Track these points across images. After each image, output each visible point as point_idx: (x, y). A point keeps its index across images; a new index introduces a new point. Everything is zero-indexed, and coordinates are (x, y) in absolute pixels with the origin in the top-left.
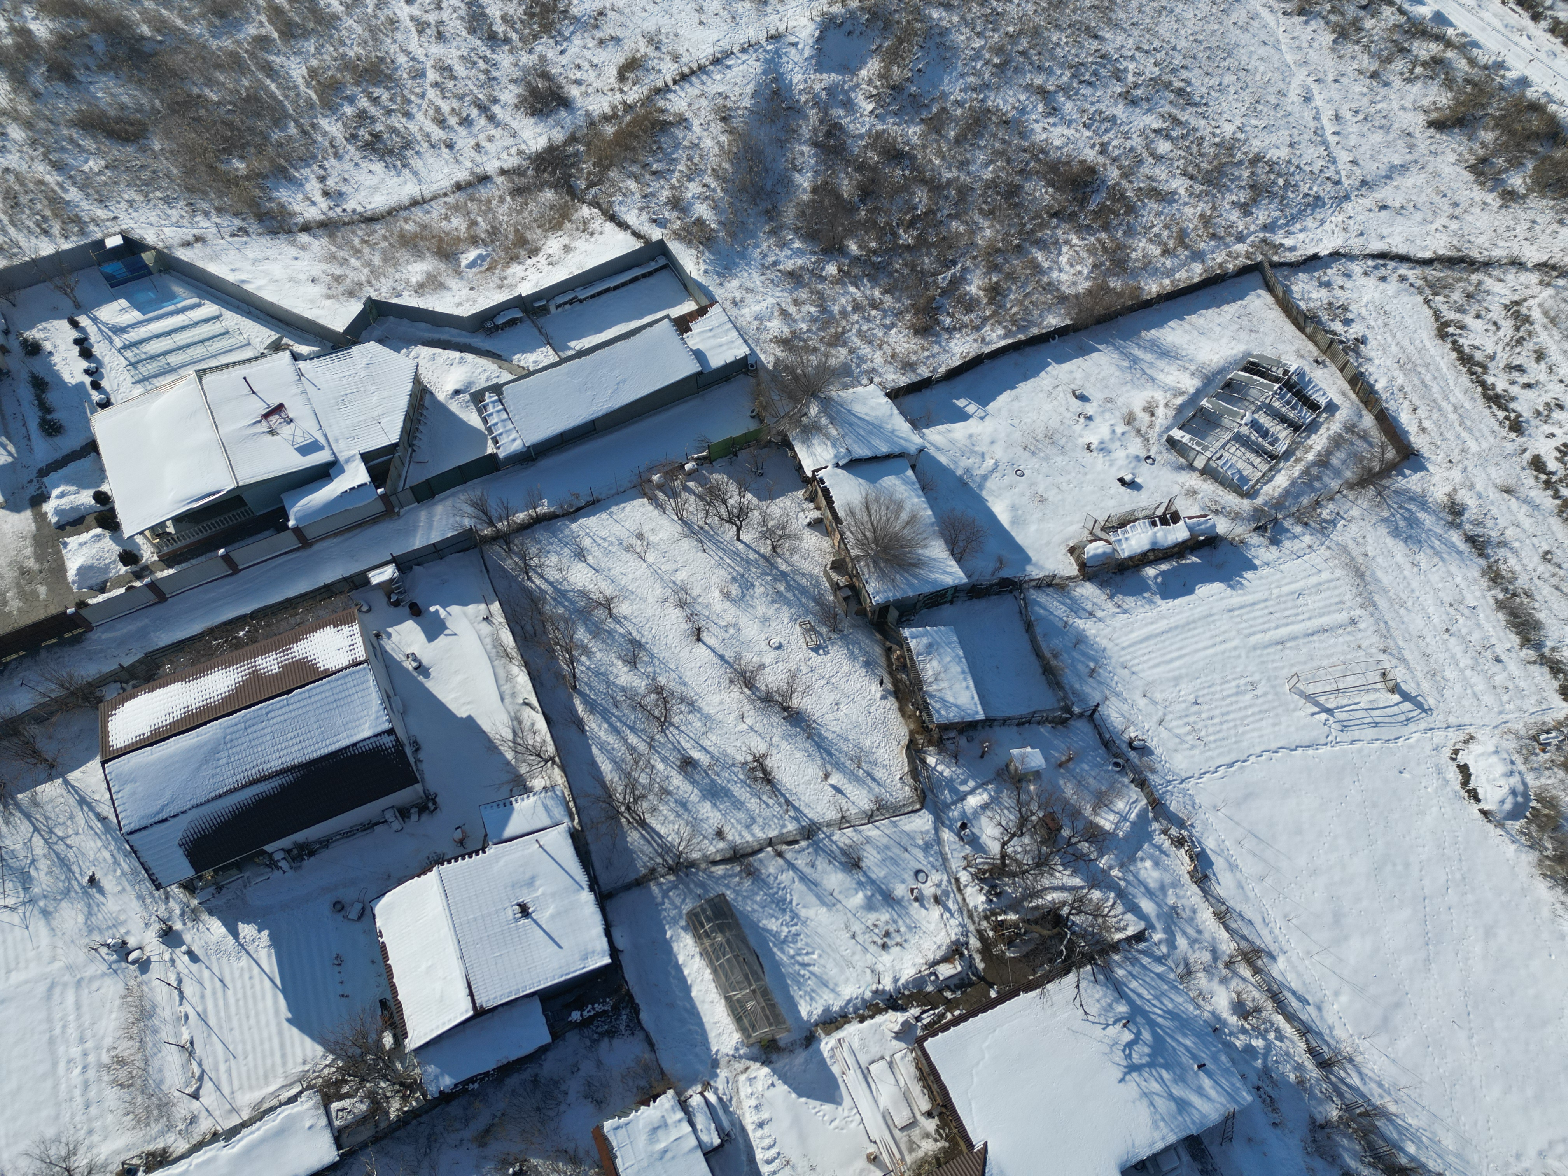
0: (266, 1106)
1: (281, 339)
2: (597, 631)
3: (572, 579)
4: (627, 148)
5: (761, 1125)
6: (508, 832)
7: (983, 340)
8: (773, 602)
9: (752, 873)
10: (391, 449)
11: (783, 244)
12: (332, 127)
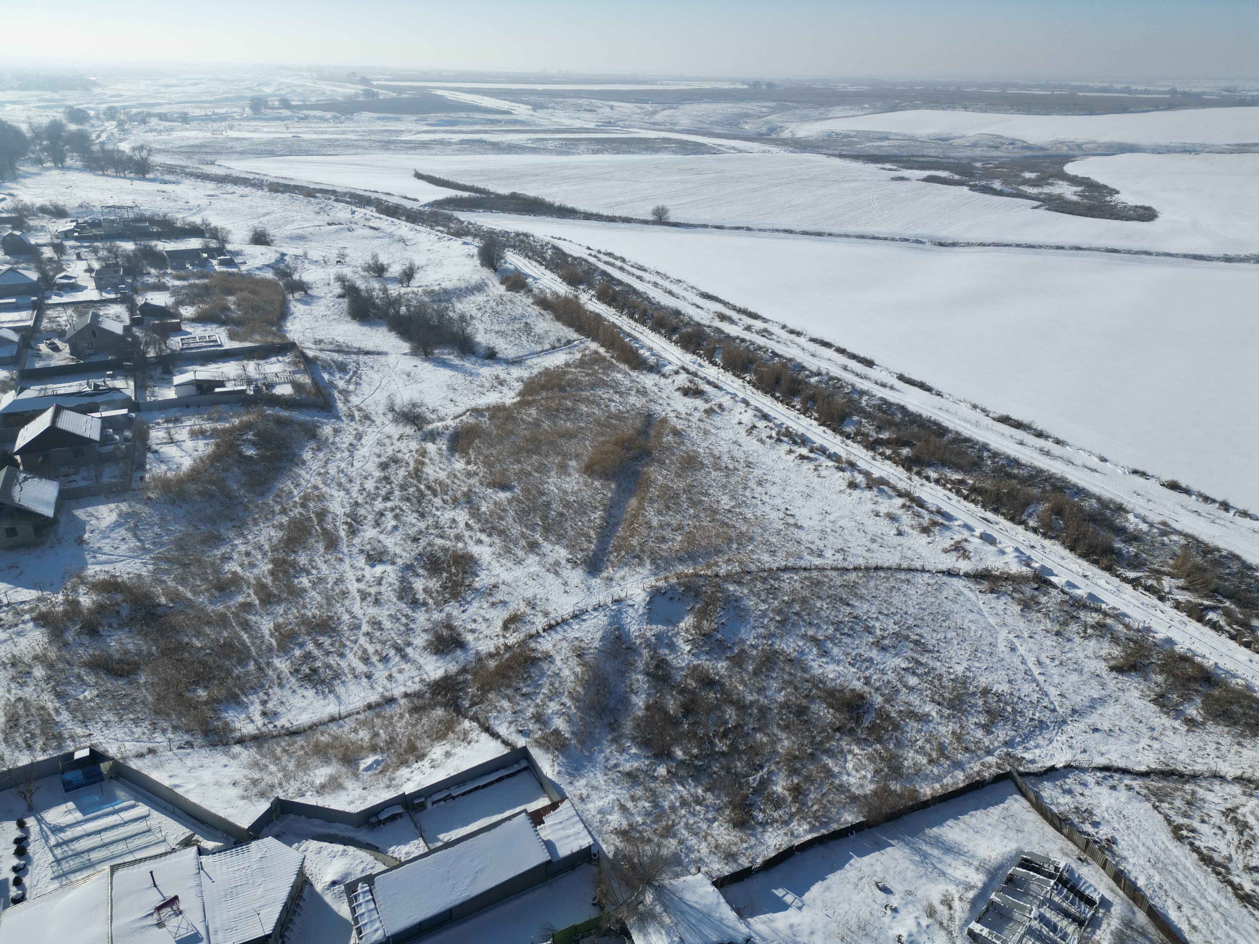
1: (193, 835)
4: (504, 676)
7: (792, 834)
10: (264, 940)
11: (623, 750)
12: (282, 664)
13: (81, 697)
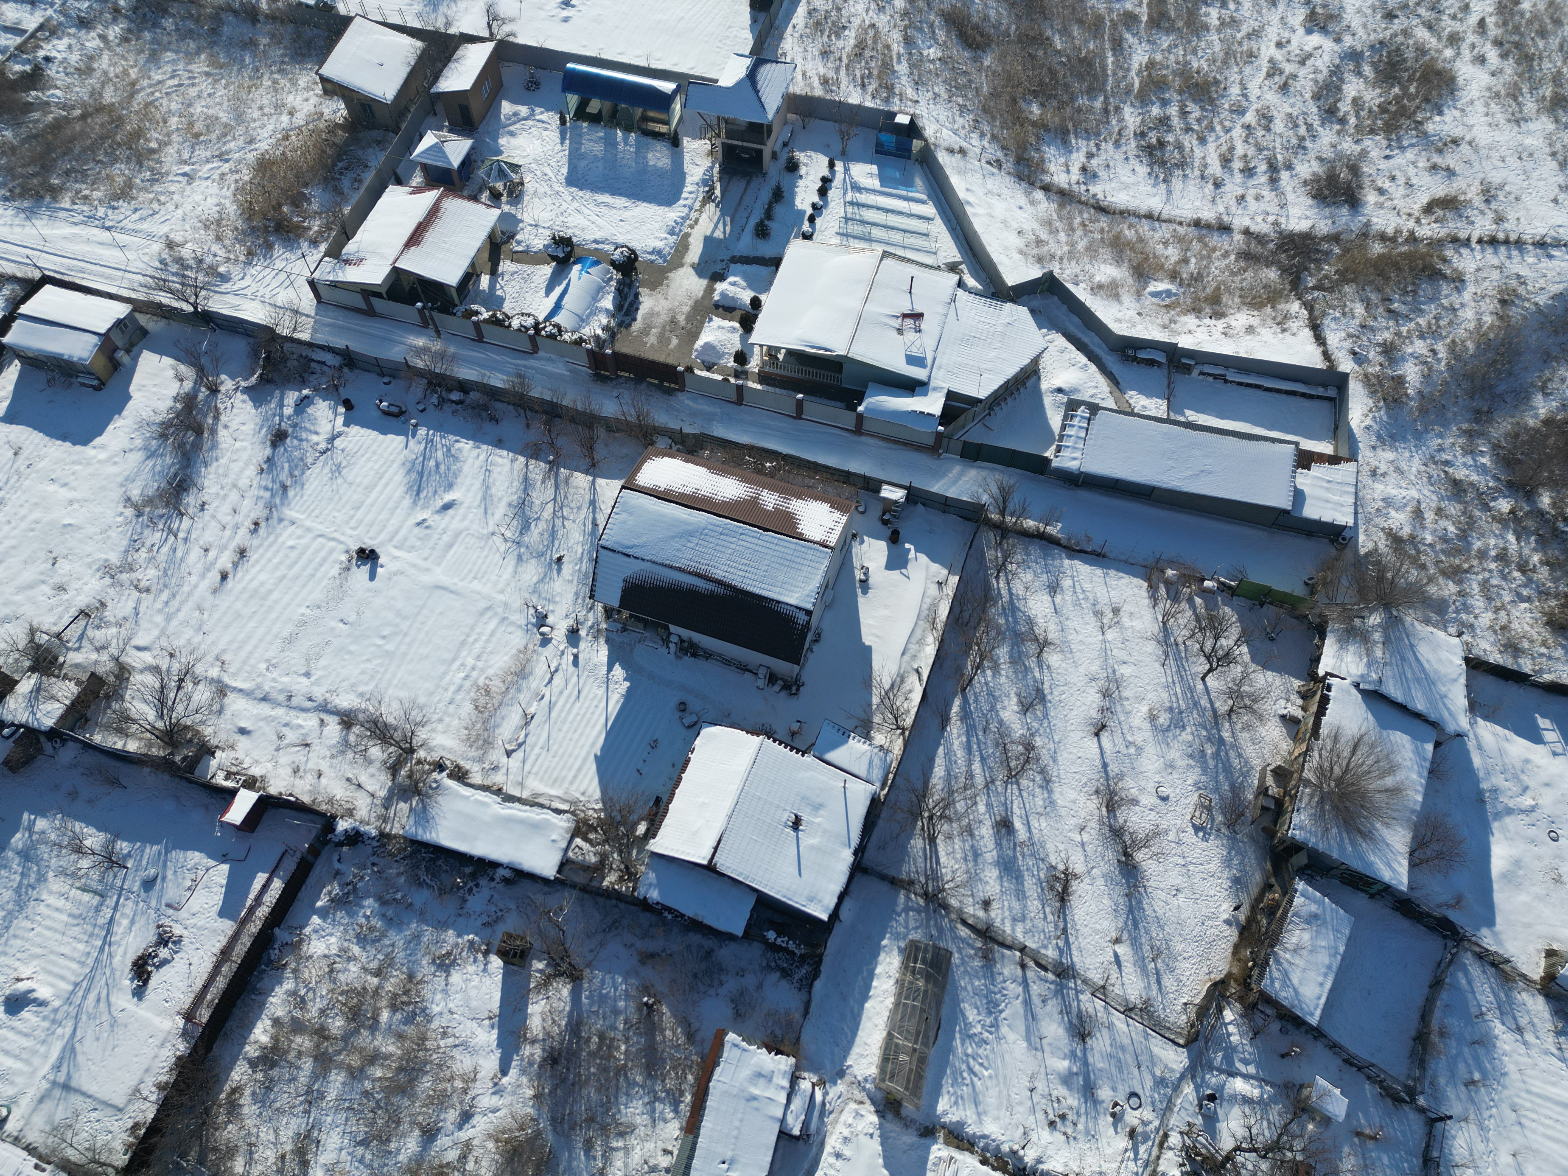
0: (540, 800)
1: (960, 263)
2: (1017, 660)
3: (1031, 603)
4: (1381, 273)
5: (838, 1156)
6: (831, 756)
8: (1190, 756)
9: (988, 959)
10: (974, 402)
11: (1470, 451)
12: (1131, 117)
13: (925, 53)
